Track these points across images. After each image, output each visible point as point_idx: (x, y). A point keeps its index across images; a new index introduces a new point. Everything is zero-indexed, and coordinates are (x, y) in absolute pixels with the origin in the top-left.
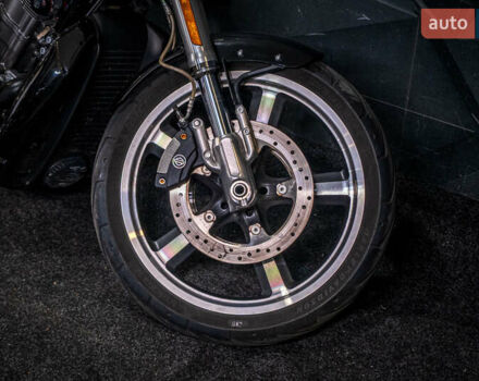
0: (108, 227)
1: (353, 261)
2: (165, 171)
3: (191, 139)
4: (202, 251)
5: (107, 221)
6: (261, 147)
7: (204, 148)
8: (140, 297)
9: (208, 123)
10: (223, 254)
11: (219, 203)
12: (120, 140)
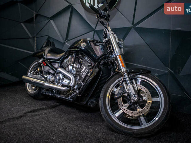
0: (103, 108)
1: (163, 115)
2: (117, 94)
3: (122, 87)
4: (126, 112)
5: (103, 106)
6: (138, 89)
7: (126, 88)
8: (111, 124)
9: (126, 84)
10: (131, 113)
11: (129, 102)
12: (106, 89)
